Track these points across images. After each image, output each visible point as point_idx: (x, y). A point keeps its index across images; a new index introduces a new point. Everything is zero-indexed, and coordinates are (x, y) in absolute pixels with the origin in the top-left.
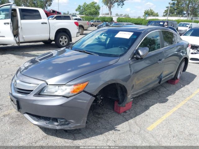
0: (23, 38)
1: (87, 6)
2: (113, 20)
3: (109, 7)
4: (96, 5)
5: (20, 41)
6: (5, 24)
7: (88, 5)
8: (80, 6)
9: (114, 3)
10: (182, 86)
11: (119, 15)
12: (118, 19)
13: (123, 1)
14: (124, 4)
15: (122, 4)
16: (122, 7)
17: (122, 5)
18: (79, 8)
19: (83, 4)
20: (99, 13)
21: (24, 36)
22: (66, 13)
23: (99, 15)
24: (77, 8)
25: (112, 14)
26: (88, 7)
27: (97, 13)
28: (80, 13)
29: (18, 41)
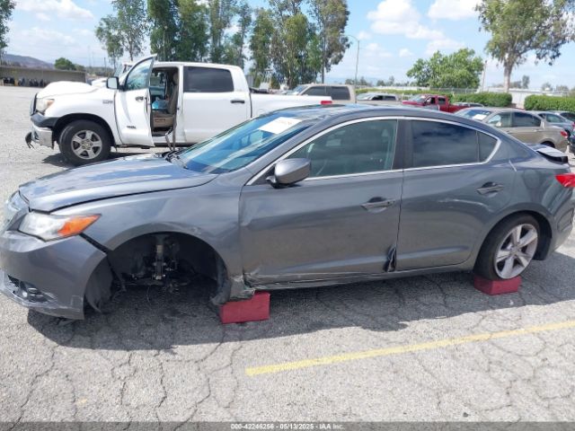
0: (184, 134)
1: (441, 62)
2: (513, 102)
3: (505, 64)
4: (472, 58)
5: (177, 141)
6: (137, 99)
7: (445, 59)
8: (420, 61)
9: (525, 51)
10: (512, 303)
11: (555, 87)
12: (528, 100)
13: (558, 45)
14: (558, 55)
15: (551, 53)
16: (550, 64)
17: (554, 57)
18: (418, 68)
19: (432, 56)
20: (477, 82)
21: (186, 131)
22: (385, 82)
23: (477, 88)
24: (412, 67)
25: (529, 85)
26: (446, 65)
27: (471, 81)
28: (419, 82)
29: (171, 141)
